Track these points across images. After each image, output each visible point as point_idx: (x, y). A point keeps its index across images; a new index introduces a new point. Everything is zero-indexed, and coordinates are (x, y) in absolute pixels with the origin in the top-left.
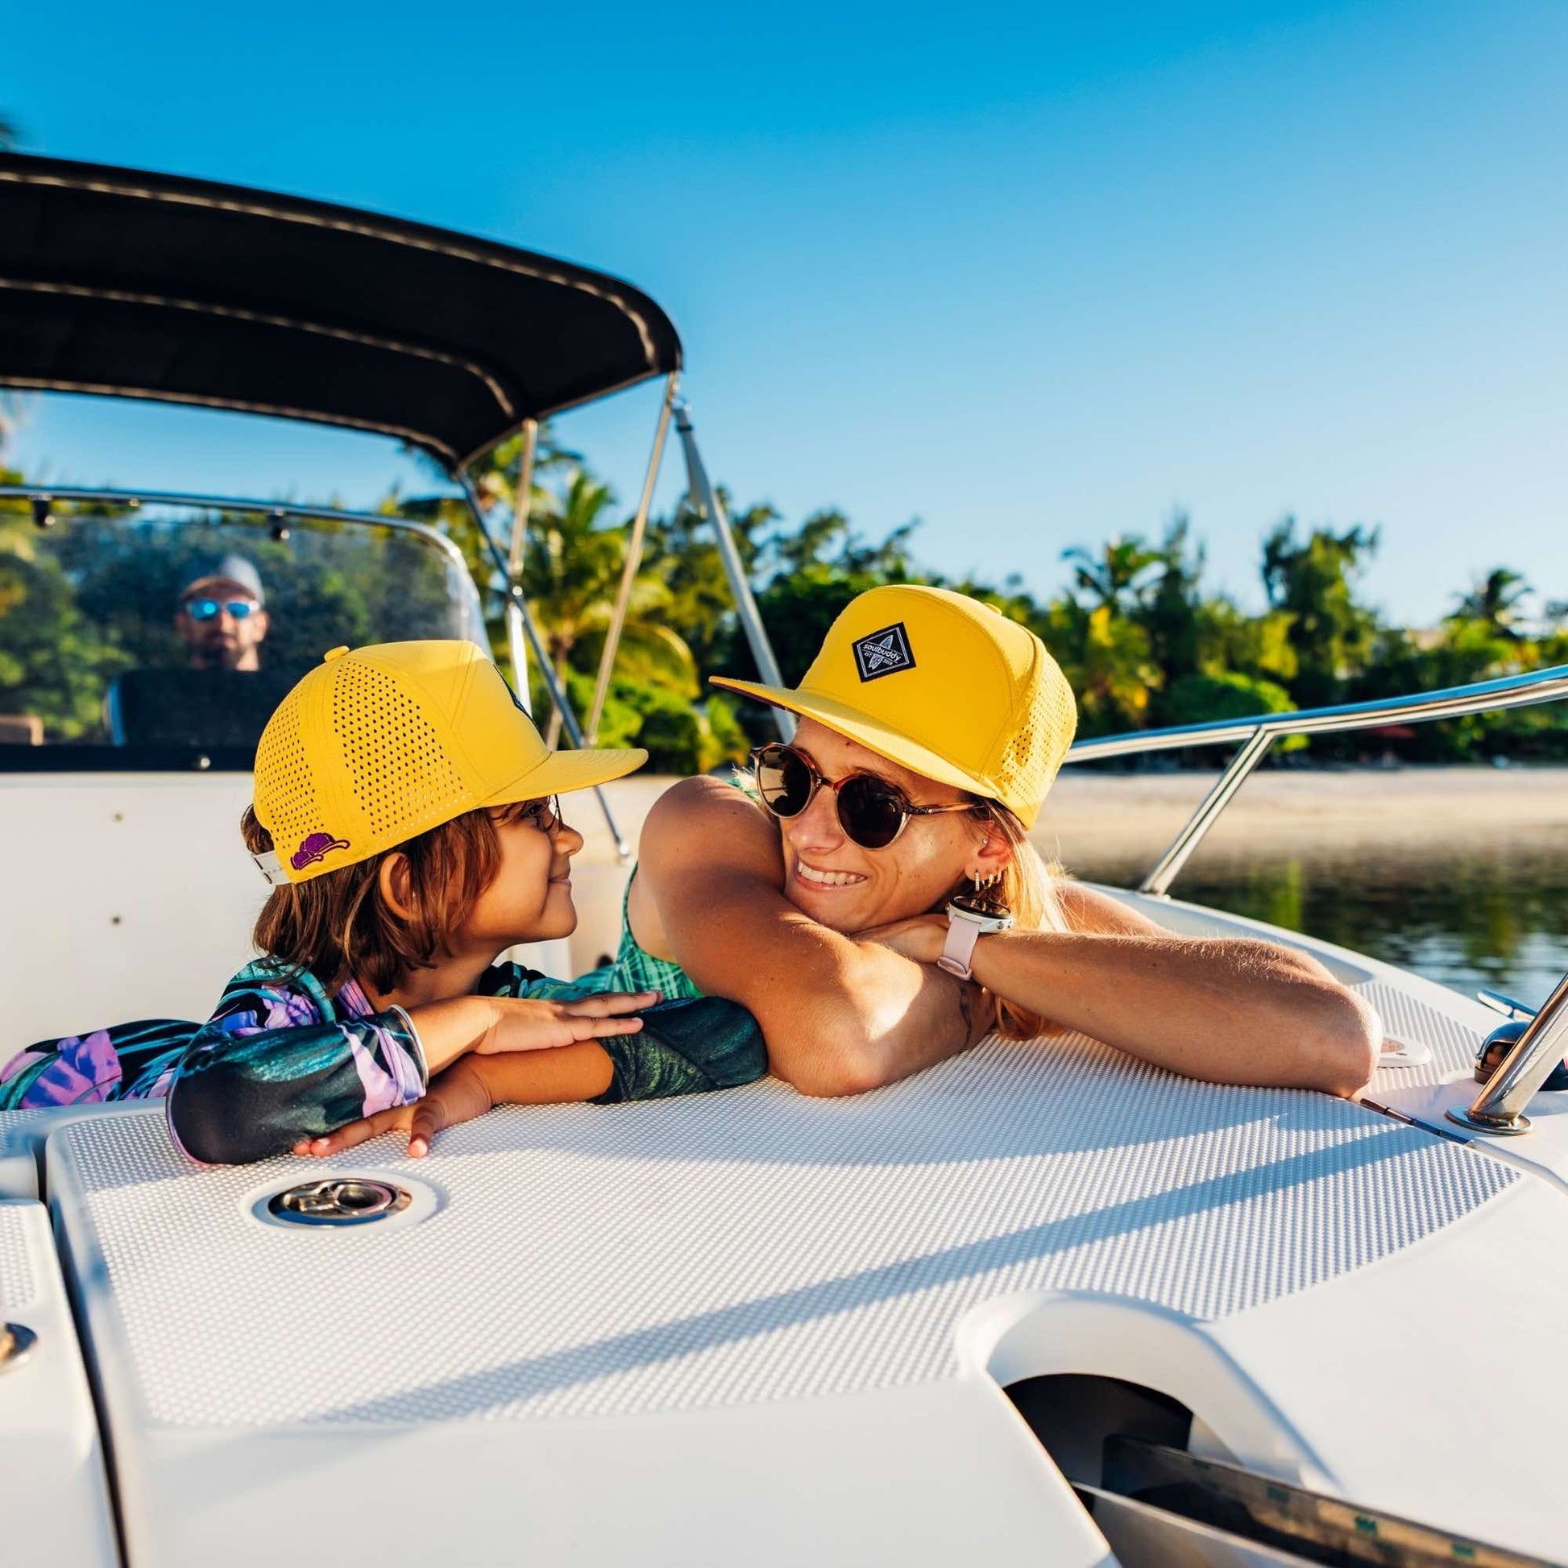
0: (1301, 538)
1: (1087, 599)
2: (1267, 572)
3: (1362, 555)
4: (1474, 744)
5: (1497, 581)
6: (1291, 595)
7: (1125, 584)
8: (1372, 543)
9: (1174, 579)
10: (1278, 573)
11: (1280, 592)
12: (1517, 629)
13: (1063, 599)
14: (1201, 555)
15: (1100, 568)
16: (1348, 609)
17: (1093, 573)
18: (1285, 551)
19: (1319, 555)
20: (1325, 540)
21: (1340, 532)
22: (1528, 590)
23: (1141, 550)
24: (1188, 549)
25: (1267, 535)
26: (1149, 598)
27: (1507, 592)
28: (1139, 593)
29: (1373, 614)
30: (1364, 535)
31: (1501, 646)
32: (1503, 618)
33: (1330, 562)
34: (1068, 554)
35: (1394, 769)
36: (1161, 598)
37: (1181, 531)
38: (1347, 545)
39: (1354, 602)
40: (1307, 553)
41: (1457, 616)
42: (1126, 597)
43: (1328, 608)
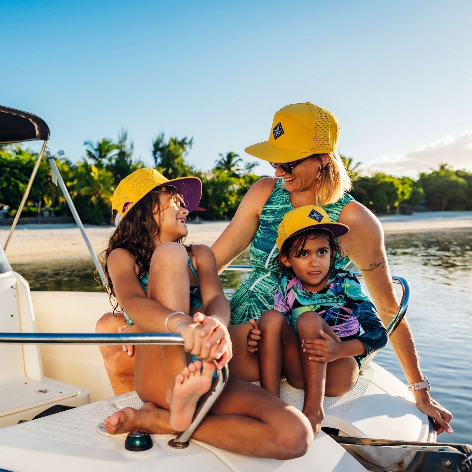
0: (166, 141)
1: (91, 162)
2: (155, 153)
3: (187, 147)
4: (225, 213)
5: (230, 156)
6: (162, 161)
7: (105, 156)
8: (190, 143)
9: (122, 155)
10: (158, 153)
11: (159, 160)
12: (237, 173)
13: (83, 161)
14: (132, 146)
15: (96, 150)
16: (182, 166)
17: (93, 152)
18: (161, 146)
19: (172, 147)
20: (175, 142)
21: (180, 139)
22: (241, 160)
23: (111, 144)
24: (127, 144)
25: (155, 140)
26: (113, 162)
27: (233, 161)
28: (110, 160)
29: (191, 168)
30: (187, 141)
31: (233, 179)
32: (233, 169)
33: (176, 149)
34: (86, 144)
35: (199, 223)
36: (117, 162)
37: (125, 138)
38: (182, 144)
39: (185, 164)
40: (169, 146)
41: (218, 168)
42: (105, 161)
43: (176, 166)
